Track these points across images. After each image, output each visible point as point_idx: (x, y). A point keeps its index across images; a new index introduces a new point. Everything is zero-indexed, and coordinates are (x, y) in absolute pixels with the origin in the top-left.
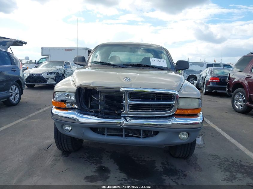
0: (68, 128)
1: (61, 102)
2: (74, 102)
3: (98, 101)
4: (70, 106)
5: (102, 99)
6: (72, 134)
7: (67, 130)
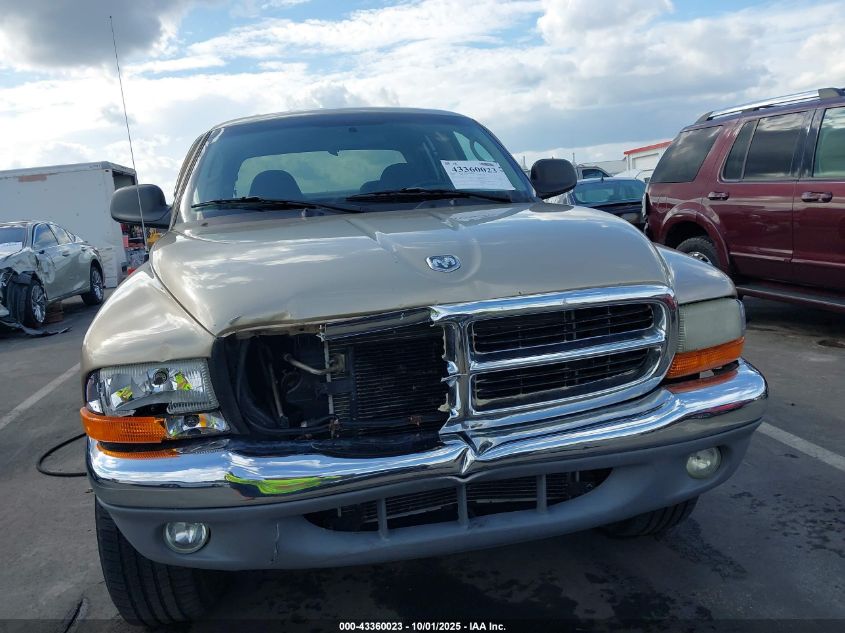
0: (191, 535)
1: (135, 415)
2: (207, 407)
3: (322, 378)
4: (185, 428)
5: (341, 366)
6: (218, 557)
7: (184, 544)
